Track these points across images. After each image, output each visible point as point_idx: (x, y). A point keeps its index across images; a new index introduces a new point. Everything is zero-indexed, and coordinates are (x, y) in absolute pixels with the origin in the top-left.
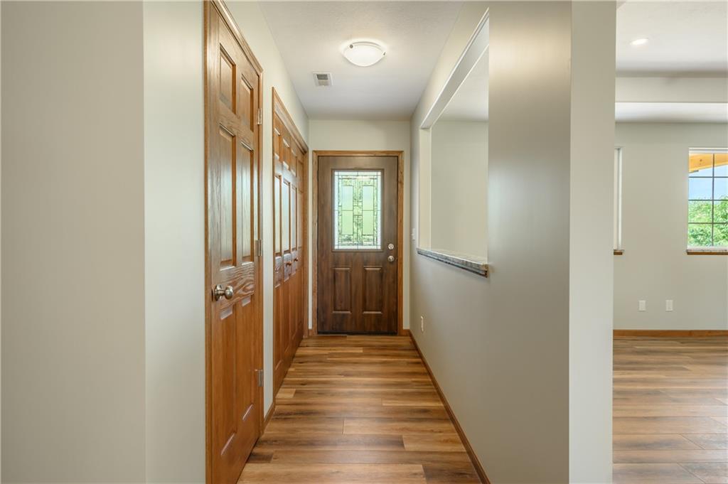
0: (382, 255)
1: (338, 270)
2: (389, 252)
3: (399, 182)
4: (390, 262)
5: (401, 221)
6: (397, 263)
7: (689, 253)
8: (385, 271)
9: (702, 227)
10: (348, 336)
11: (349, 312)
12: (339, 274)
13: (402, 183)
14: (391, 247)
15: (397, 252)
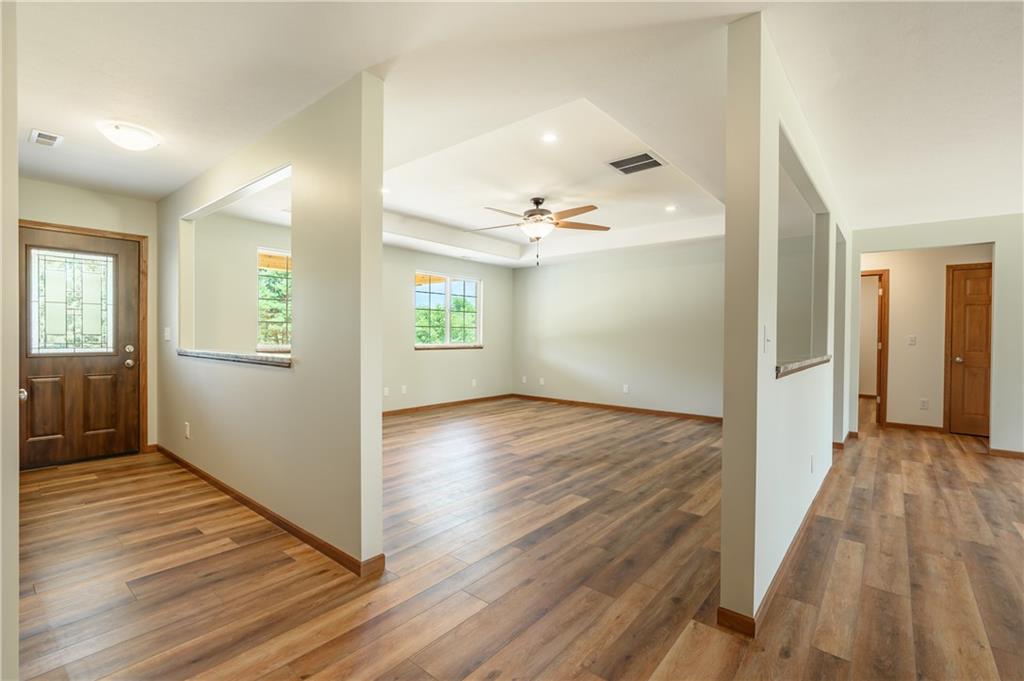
0: (115, 360)
1: (38, 382)
2: (128, 355)
3: (140, 273)
4: (128, 368)
5: (145, 318)
6: (139, 368)
7: (416, 349)
8: (120, 379)
9: (424, 329)
10: (59, 467)
11: (60, 436)
12: (41, 387)
13: (146, 275)
14: (130, 348)
15: (139, 356)
